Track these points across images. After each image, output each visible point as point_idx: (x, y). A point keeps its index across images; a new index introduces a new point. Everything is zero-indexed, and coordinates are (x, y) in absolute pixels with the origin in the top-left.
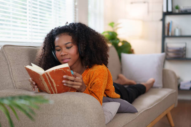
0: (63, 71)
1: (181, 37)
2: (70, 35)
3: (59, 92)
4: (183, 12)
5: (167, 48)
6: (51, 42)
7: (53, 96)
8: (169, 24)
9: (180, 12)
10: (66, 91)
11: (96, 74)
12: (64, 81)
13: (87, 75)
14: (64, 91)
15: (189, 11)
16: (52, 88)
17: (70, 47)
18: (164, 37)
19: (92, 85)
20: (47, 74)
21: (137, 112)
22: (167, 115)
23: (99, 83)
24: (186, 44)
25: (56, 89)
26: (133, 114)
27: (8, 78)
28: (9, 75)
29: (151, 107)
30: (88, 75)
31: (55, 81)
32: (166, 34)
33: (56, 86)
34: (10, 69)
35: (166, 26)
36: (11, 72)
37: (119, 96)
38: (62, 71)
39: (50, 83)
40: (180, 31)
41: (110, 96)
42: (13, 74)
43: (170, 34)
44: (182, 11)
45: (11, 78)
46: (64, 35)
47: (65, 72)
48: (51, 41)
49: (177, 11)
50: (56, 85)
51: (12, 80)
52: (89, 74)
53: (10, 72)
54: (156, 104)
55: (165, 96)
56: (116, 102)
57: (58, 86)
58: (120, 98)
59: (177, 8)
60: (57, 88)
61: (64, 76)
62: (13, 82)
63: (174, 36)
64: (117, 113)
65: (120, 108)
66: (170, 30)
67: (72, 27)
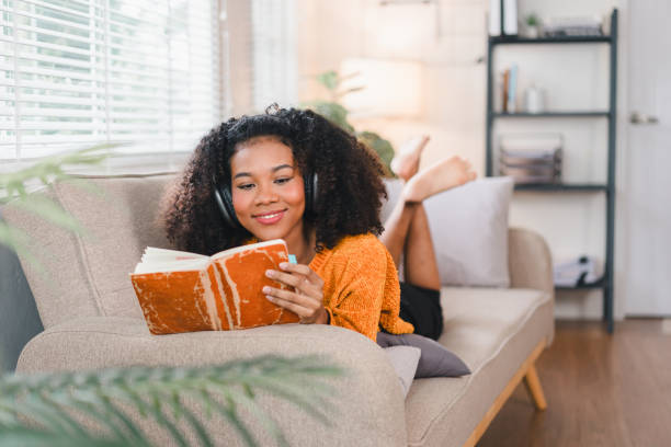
0: (267, 258)
1: (546, 115)
2: (285, 143)
3: (248, 323)
4: (553, 36)
5: (502, 151)
6: (218, 162)
7: (245, 337)
8: (506, 76)
9: (543, 36)
10: (269, 322)
11: (355, 264)
12: (266, 289)
13: (323, 269)
14: (260, 320)
15: (570, 33)
16: (227, 309)
17: (287, 180)
18: (491, 117)
19: (342, 297)
20: (218, 265)
21: (469, 373)
22: (525, 380)
23: (365, 293)
24: (562, 138)
25: (238, 313)
26: (455, 380)
27: (77, 281)
28: (78, 270)
29: (496, 353)
30: (327, 268)
31: (238, 288)
32: (498, 106)
33: (242, 305)
34: (83, 253)
35: (498, 80)
36: (85, 263)
37: (409, 327)
38: (263, 255)
39: (222, 293)
40: (544, 95)
41: (389, 330)
42: (93, 269)
43: (511, 107)
44: (547, 34)
45: (87, 282)
46: (270, 140)
47: (271, 259)
48: (221, 159)
49: (532, 33)
50: (242, 299)
51: (89, 287)
52: (330, 266)
53: (81, 263)
54: (505, 341)
55: (524, 316)
56: (408, 345)
57: (247, 302)
58: (416, 332)
59: (532, 22)
60: (242, 311)
61: (270, 273)
62: (95, 293)
63: (523, 115)
64: (416, 378)
65: (421, 362)
66: (512, 94)
67: (292, 121)
